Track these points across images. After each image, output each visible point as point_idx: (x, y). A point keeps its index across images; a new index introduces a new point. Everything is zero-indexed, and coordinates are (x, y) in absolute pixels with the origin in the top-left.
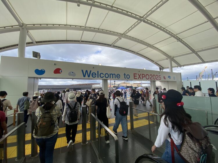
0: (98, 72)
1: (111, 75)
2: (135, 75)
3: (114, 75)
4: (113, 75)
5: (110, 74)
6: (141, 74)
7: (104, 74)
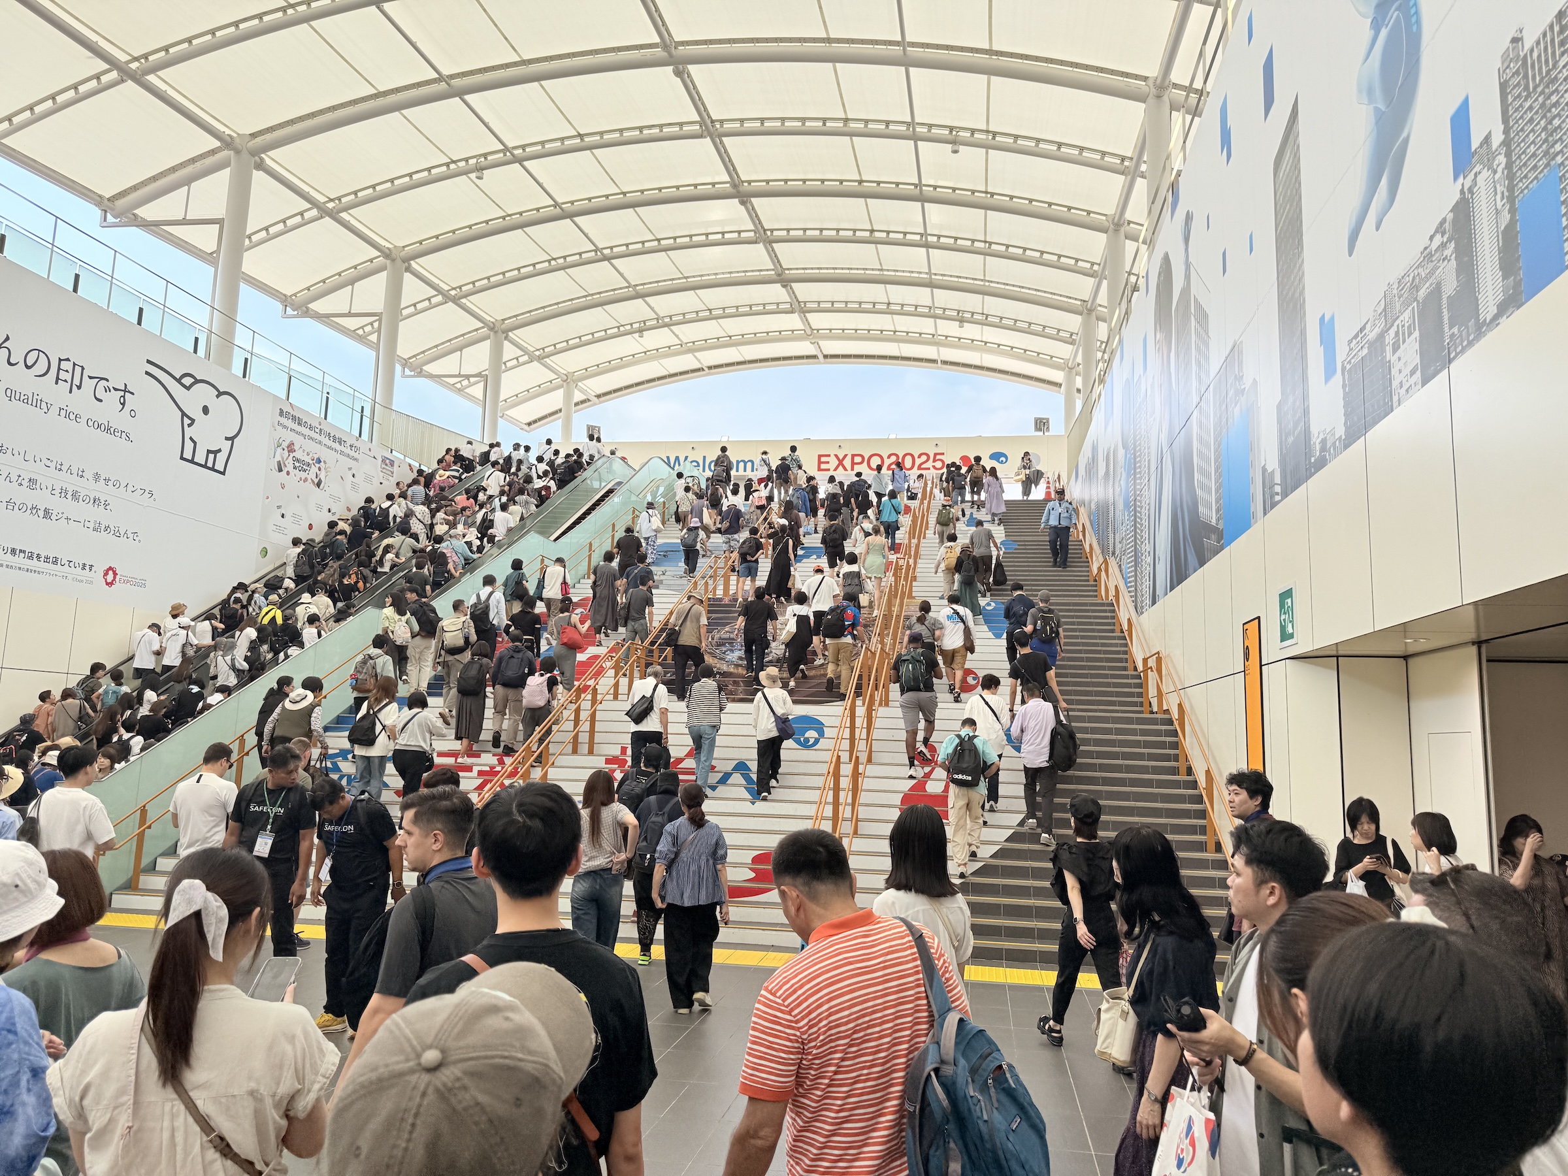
0: (705, 457)
2: (823, 459)
3: (749, 465)
4: (745, 463)
6: (846, 456)
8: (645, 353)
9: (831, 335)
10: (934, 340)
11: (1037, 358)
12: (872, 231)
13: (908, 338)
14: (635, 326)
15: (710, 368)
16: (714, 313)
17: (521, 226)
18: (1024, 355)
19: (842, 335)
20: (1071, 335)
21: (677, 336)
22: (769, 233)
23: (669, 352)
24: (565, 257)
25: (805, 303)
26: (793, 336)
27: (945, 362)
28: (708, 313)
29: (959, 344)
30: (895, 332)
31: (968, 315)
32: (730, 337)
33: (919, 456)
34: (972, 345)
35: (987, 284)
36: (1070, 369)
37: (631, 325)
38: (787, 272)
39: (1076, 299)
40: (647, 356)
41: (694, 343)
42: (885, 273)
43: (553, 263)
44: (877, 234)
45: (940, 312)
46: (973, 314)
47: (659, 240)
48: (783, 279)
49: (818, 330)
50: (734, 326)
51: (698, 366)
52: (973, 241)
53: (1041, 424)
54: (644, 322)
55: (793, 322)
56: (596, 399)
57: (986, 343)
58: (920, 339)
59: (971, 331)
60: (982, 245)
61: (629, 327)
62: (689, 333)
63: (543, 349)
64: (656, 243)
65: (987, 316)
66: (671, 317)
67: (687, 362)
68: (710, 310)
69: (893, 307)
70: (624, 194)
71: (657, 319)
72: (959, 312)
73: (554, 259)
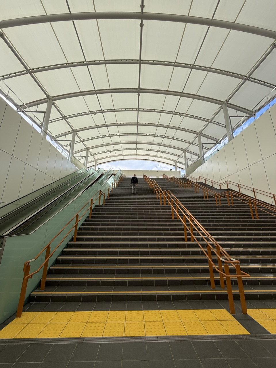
8: (109, 156)
9: (139, 155)
13: (151, 156)
15: (118, 160)
16: (122, 149)
17: (98, 127)
18: (169, 159)
21: (115, 153)
22: (138, 134)
23: (113, 156)
25: (138, 148)
26: (133, 155)
29: (159, 157)
31: (163, 151)
35: (169, 146)
36: (176, 161)
37: (109, 150)
38: (138, 141)
41: (118, 155)
42: (153, 142)
45: (159, 151)
50: (123, 152)
53: (171, 170)
55: (134, 152)
57: (163, 157)
63: (93, 153)
64: (119, 134)
65: (166, 152)
66: (116, 149)
67: (115, 158)
70: (117, 123)
71: (113, 149)
73: (101, 136)
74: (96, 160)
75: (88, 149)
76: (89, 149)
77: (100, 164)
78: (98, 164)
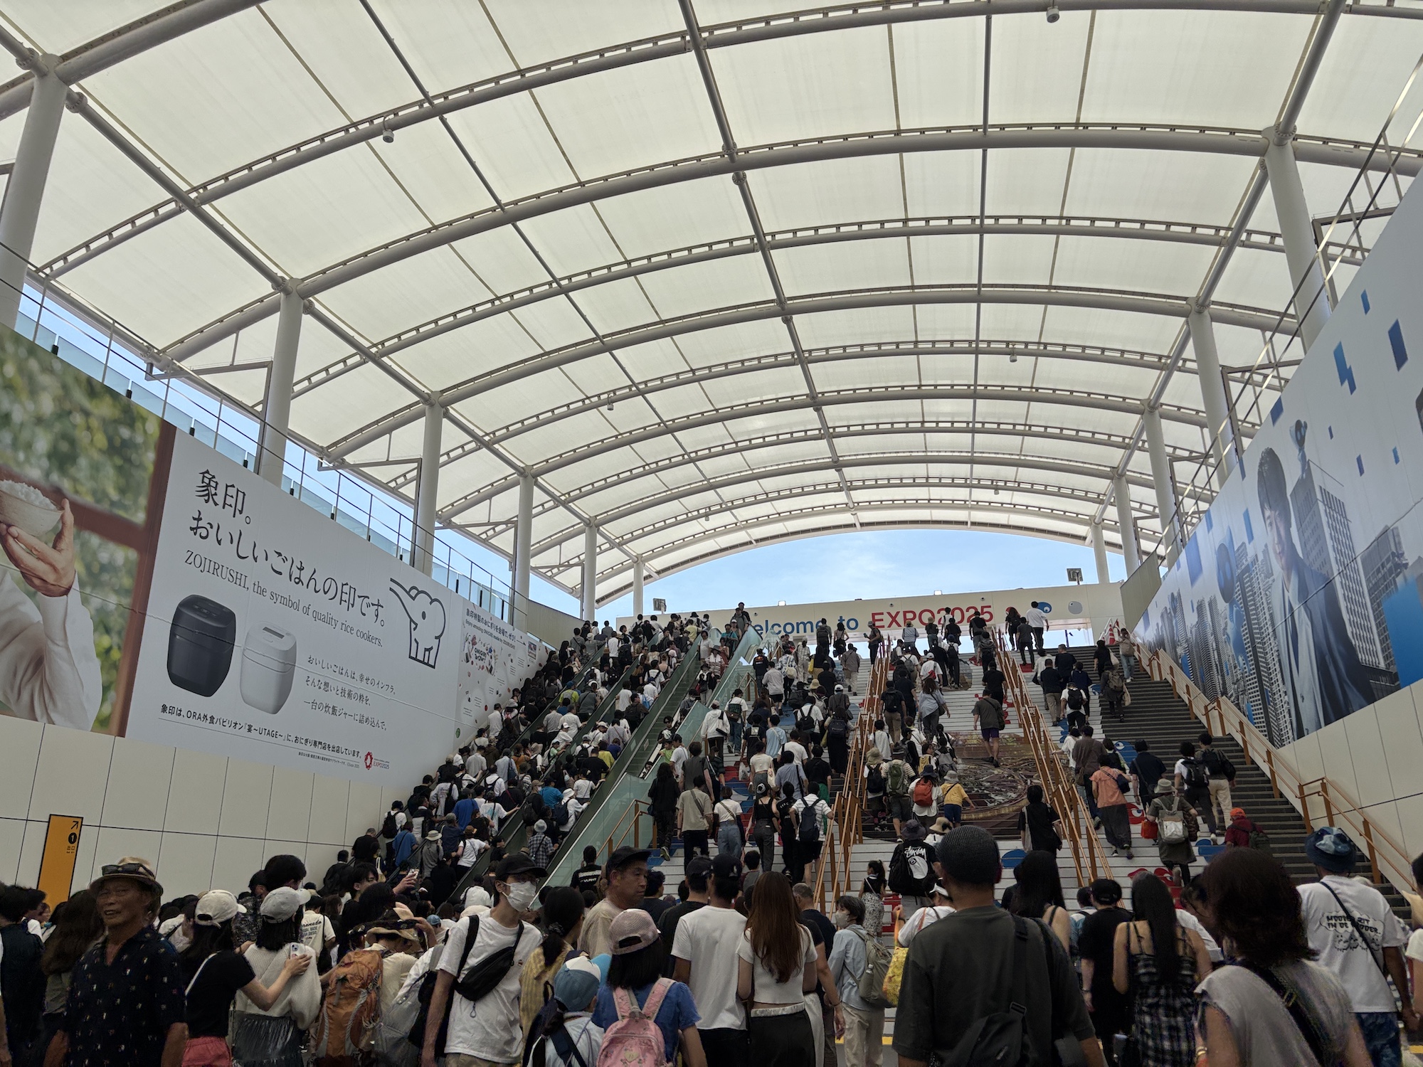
0: (767, 621)
1: (801, 627)
3: (808, 626)
4: (805, 625)
5: (798, 624)
6: (898, 613)
7: (782, 626)
8: (704, 533)
9: (870, 506)
10: (965, 505)
11: (1064, 516)
12: (923, 422)
13: (941, 505)
14: (701, 512)
15: (757, 541)
16: (770, 495)
17: (629, 443)
18: (1052, 514)
19: (881, 505)
20: (1099, 496)
21: (735, 517)
22: (831, 430)
23: (726, 530)
24: (657, 463)
25: (851, 482)
26: (836, 509)
27: (973, 524)
28: (765, 496)
29: (989, 506)
30: (929, 500)
31: (1001, 484)
32: (779, 514)
33: (967, 610)
34: (1002, 508)
35: (1023, 458)
36: (1097, 524)
37: (698, 511)
38: (841, 459)
39: (1105, 466)
40: (706, 535)
41: (747, 521)
42: (929, 454)
43: (647, 468)
44: (927, 425)
45: (975, 482)
46: (1006, 482)
47: (736, 443)
48: (837, 464)
49: (858, 503)
50: (783, 506)
51: (748, 539)
52: (1014, 425)
53: (1074, 574)
54: (709, 508)
55: (840, 497)
56: (656, 575)
57: (1015, 505)
58: (953, 505)
59: (1004, 496)
60: (1022, 428)
61: (696, 513)
62: (744, 514)
63: (622, 537)
64: (734, 445)
65: (1019, 483)
66: (732, 502)
67: (741, 537)
68: (767, 494)
69: (931, 481)
70: (717, 410)
71: (721, 505)
72: (992, 481)
73: (648, 465)
74: (638, 561)
75: (592, 525)
76: (598, 526)
77: (658, 573)
78: (650, 576)
